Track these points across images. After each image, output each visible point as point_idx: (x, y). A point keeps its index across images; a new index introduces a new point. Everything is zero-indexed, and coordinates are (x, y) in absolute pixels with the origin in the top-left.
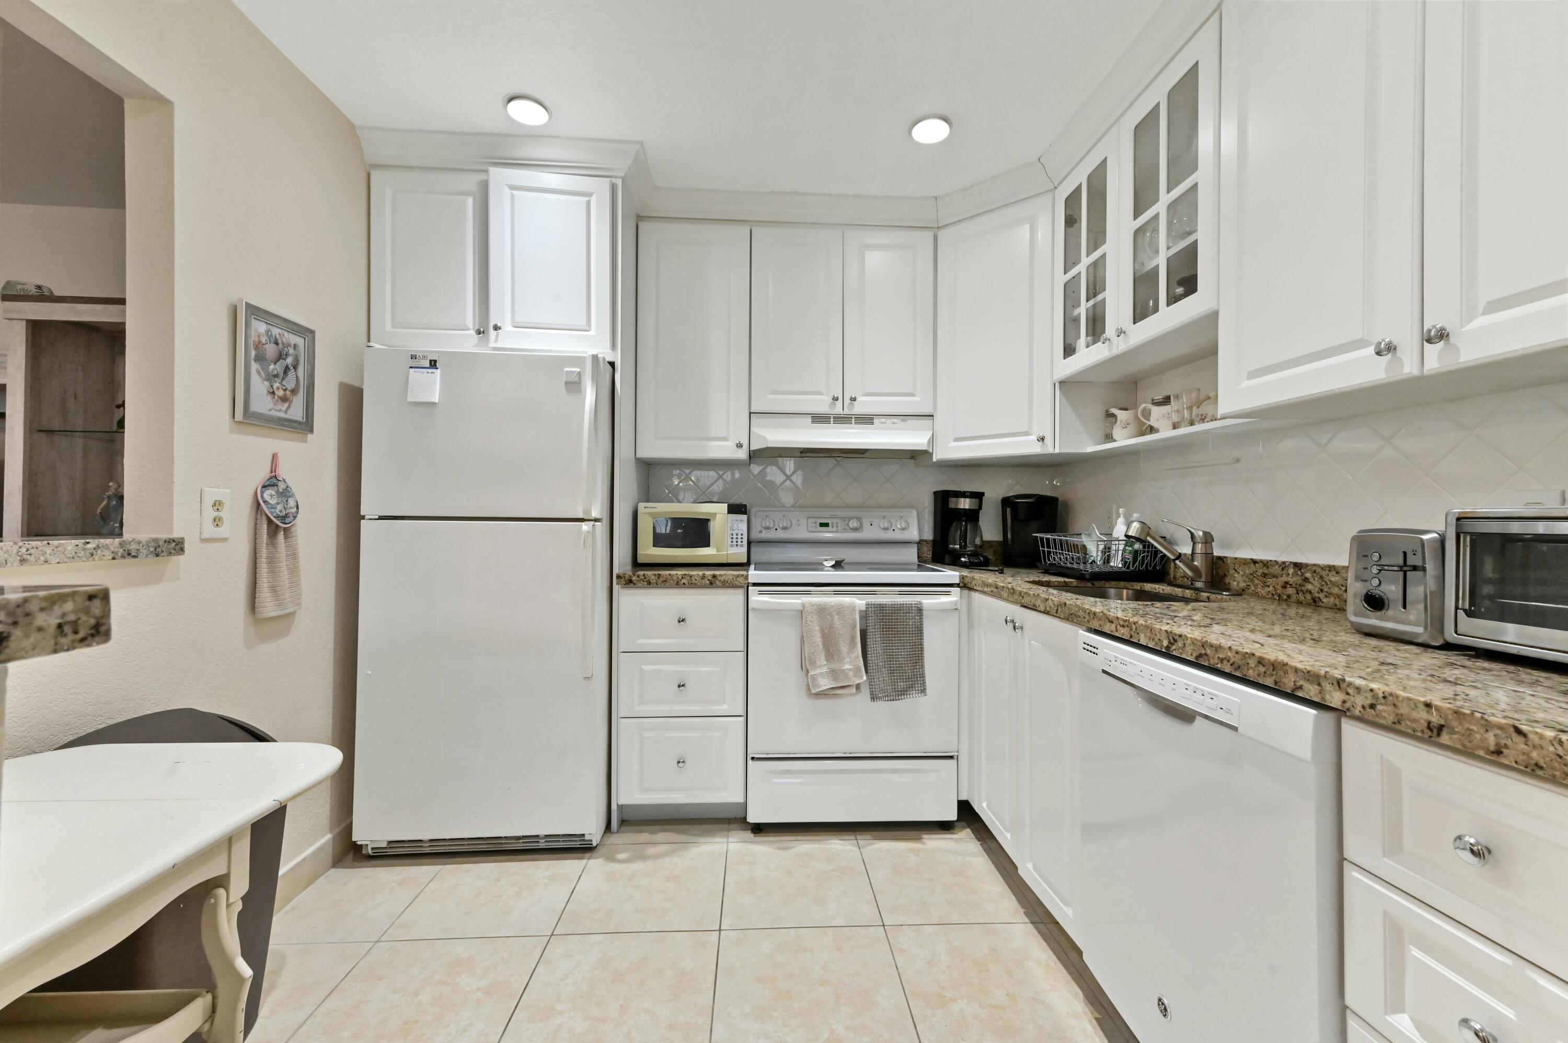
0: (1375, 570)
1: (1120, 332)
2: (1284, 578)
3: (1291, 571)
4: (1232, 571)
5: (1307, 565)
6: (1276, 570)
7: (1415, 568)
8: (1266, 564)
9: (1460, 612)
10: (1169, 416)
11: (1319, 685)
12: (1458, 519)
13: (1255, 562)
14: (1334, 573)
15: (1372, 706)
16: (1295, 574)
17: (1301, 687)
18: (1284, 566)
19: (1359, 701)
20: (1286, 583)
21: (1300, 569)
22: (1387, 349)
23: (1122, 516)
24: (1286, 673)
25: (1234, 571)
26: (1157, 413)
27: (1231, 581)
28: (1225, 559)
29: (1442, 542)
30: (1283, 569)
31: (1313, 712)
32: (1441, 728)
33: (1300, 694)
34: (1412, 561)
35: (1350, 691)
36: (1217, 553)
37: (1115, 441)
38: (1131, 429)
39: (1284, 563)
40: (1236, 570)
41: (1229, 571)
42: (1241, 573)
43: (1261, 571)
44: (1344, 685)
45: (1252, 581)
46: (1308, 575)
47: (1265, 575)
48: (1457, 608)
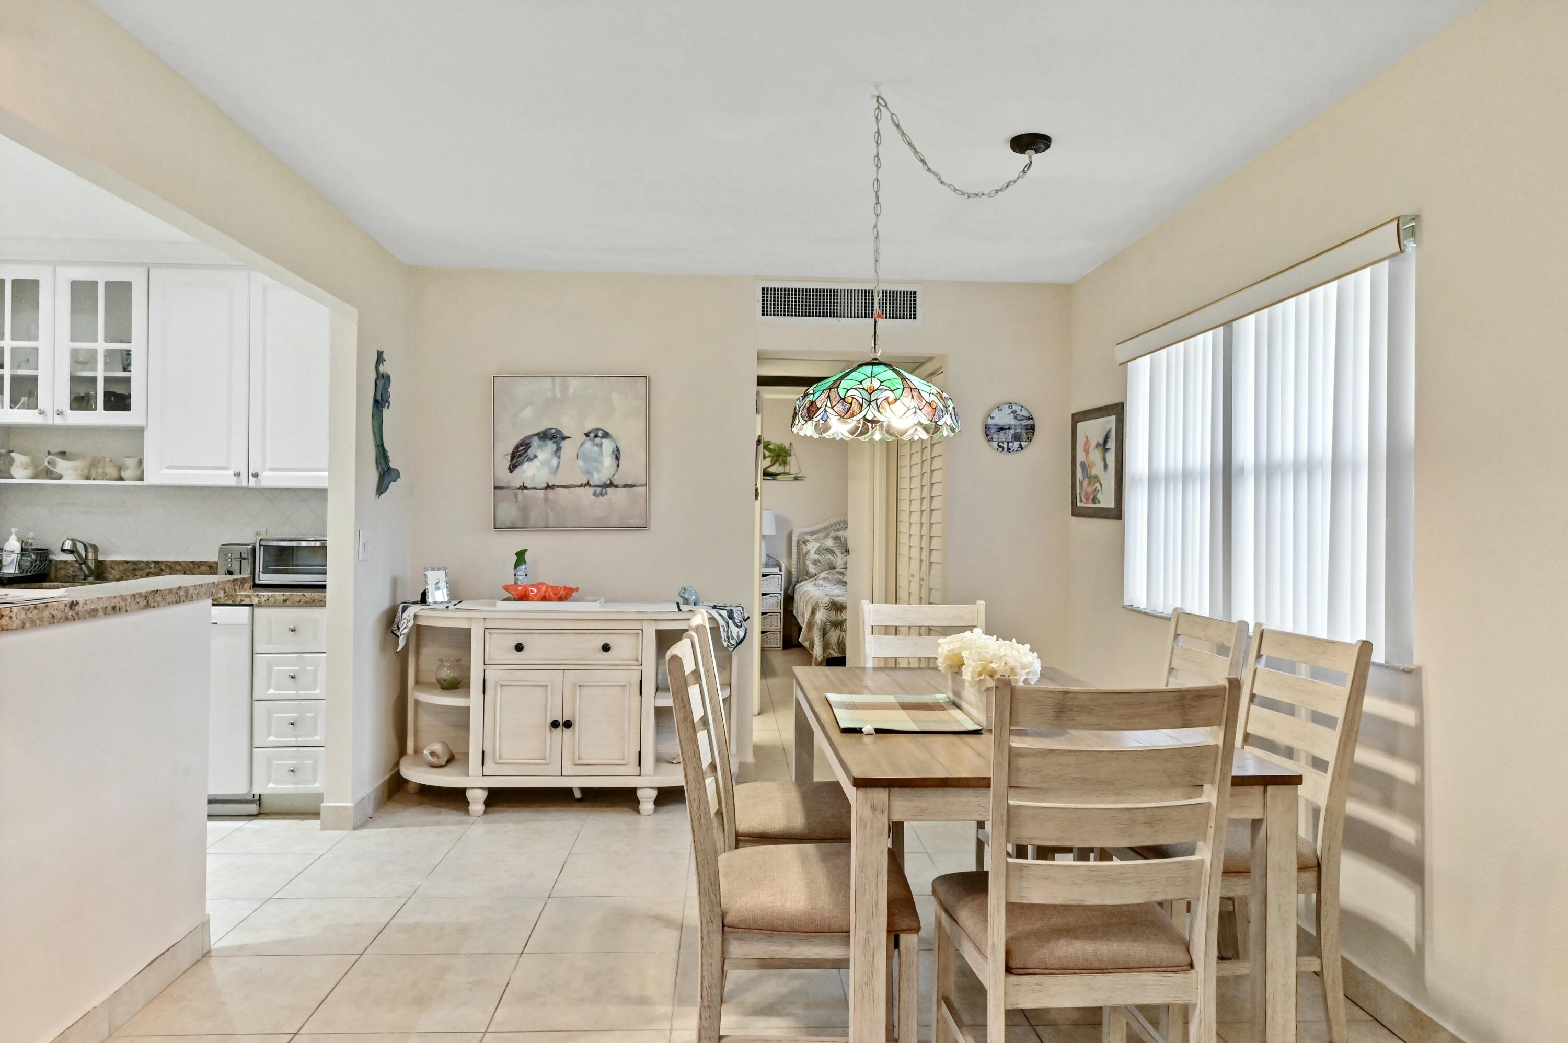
0: (230, 560)
1: (60, 413)
2: (148, 570)
3: (152, 566)
4: (109, 569)
5: (162, 562)
6: (143, 565)
7: (245, 559)
8: (135, 563)
9: (260, 573)
10: (76, 469)
11: (250, 597)
12: (260, 541)
13: (127, 562)
14: (178, 565)
15: (268, 600)
16: (155, 567)
17: (243, 600)
18: (148, 563)
19: (264, 599)
20: (149, 573)
21: (158, 564)
22: (237, 475)
23: (13, 534)
24: (237, 597)
25: (111, 569)
26: (62, 466)
27: (108, 575)
28: (104, 562)
29: (254, 549)
30: (147, 565)
31: (248, 607)
32: (286, 600)
33: (243, 603)
34: (243, 556)
35: (261, 597)
36: (100, 558)
37: (12, 477)
38: (29, 472)
39: (148, 562)
40: (113, 568)
41: (107, 569)
42: (117, 569)
43: (132, 567)
44: (258, 596)
45: (125, 573)
46: (163, 567)
47: (134, 569)
48: (259, 571)
